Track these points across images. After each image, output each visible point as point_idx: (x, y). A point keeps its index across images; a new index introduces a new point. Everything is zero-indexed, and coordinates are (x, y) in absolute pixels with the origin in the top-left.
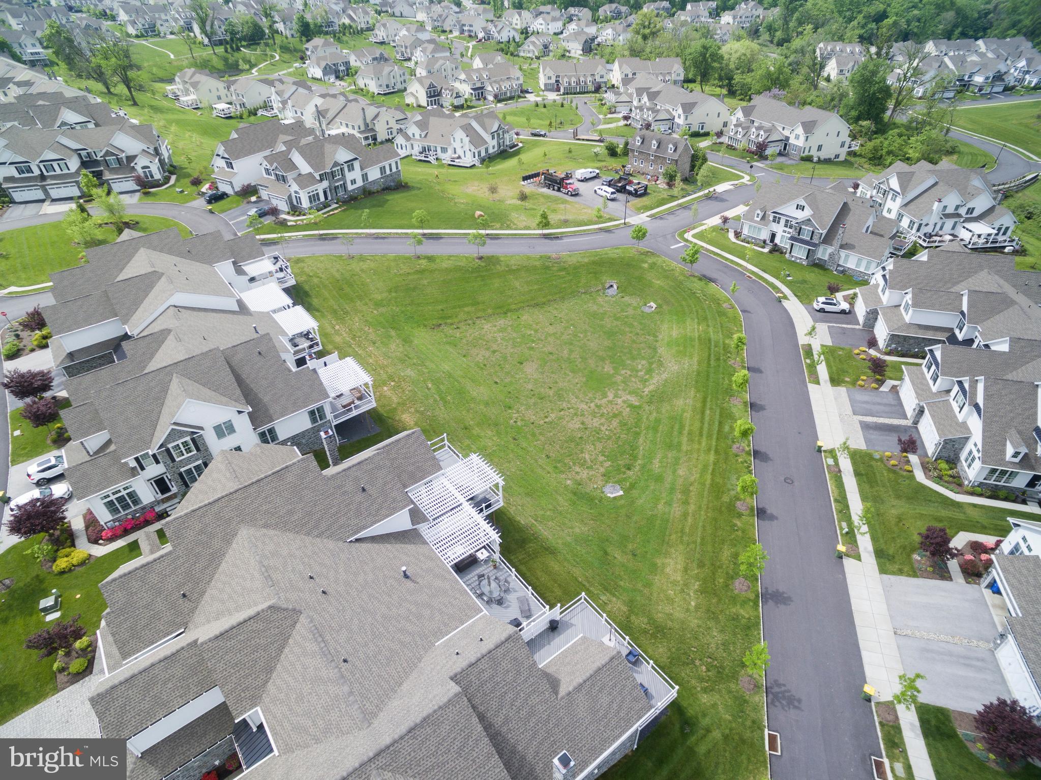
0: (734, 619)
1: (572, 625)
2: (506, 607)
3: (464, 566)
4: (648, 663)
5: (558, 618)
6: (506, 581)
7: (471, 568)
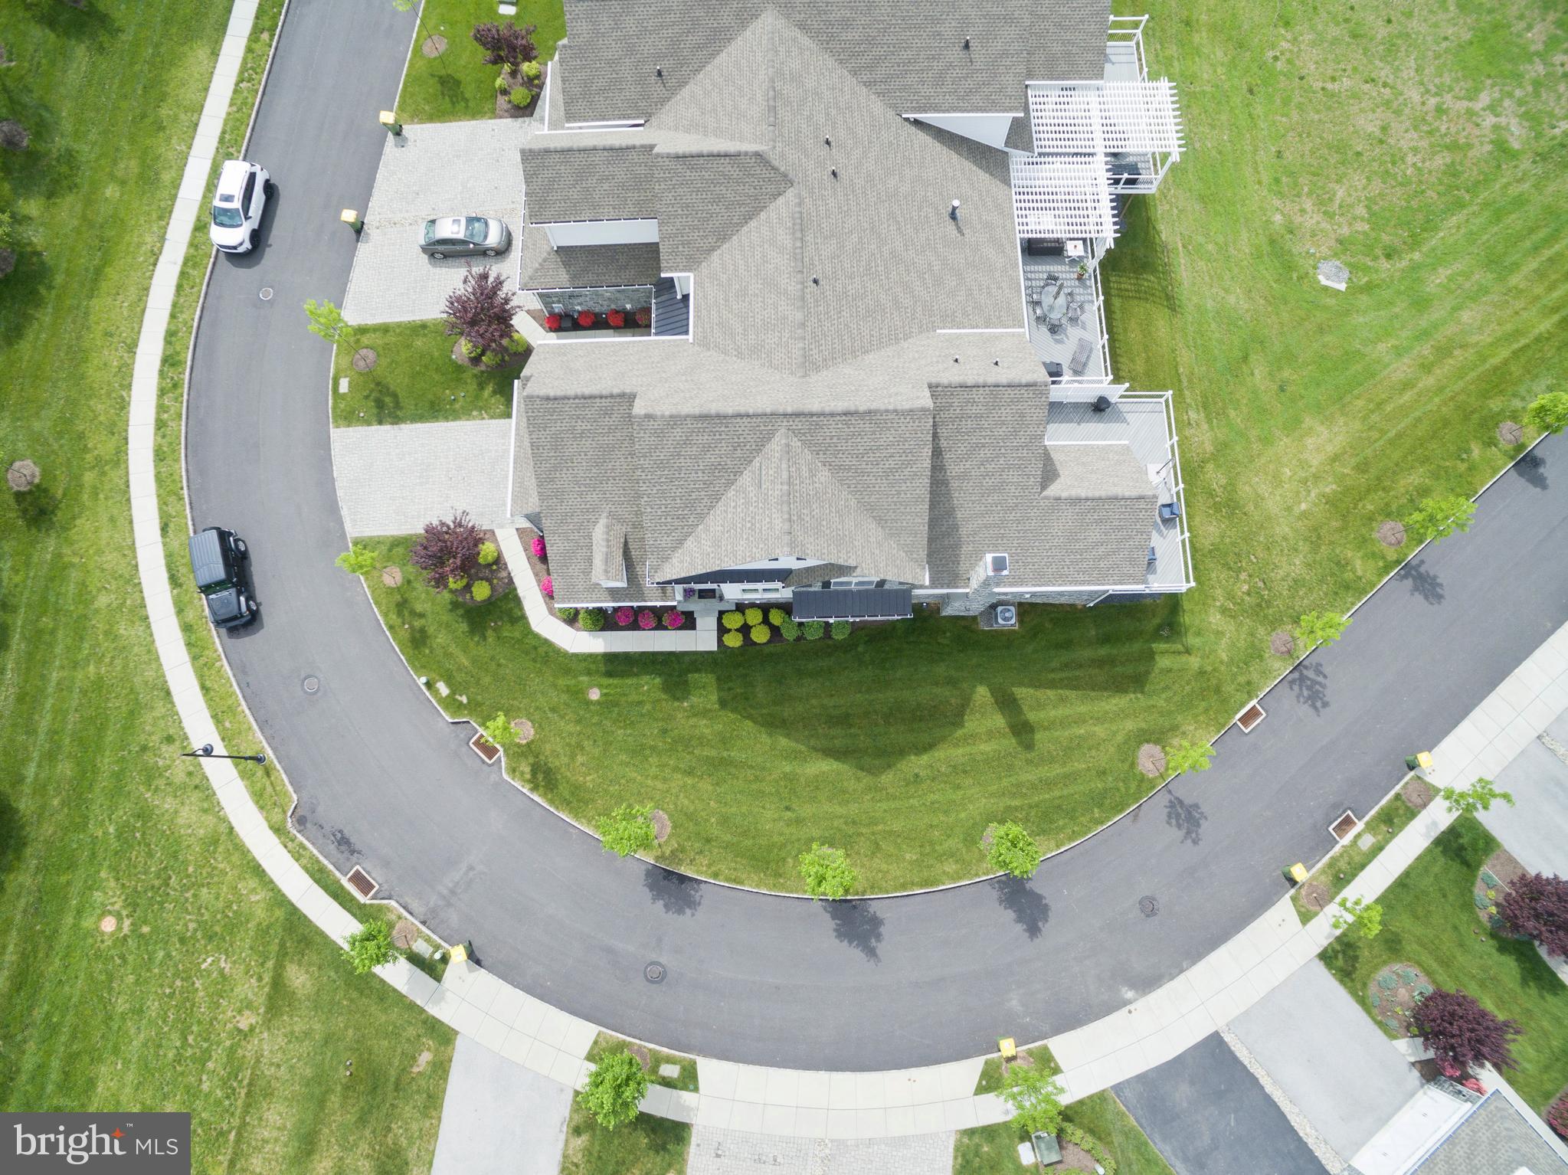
0: (1338, 563)
1: (1124, 421)
2: (1058, 341)
3: (1038, 250)
4: (1182, 533)
5: (1113, 400)
6: (1081, 307)
7: (1048, 259)
